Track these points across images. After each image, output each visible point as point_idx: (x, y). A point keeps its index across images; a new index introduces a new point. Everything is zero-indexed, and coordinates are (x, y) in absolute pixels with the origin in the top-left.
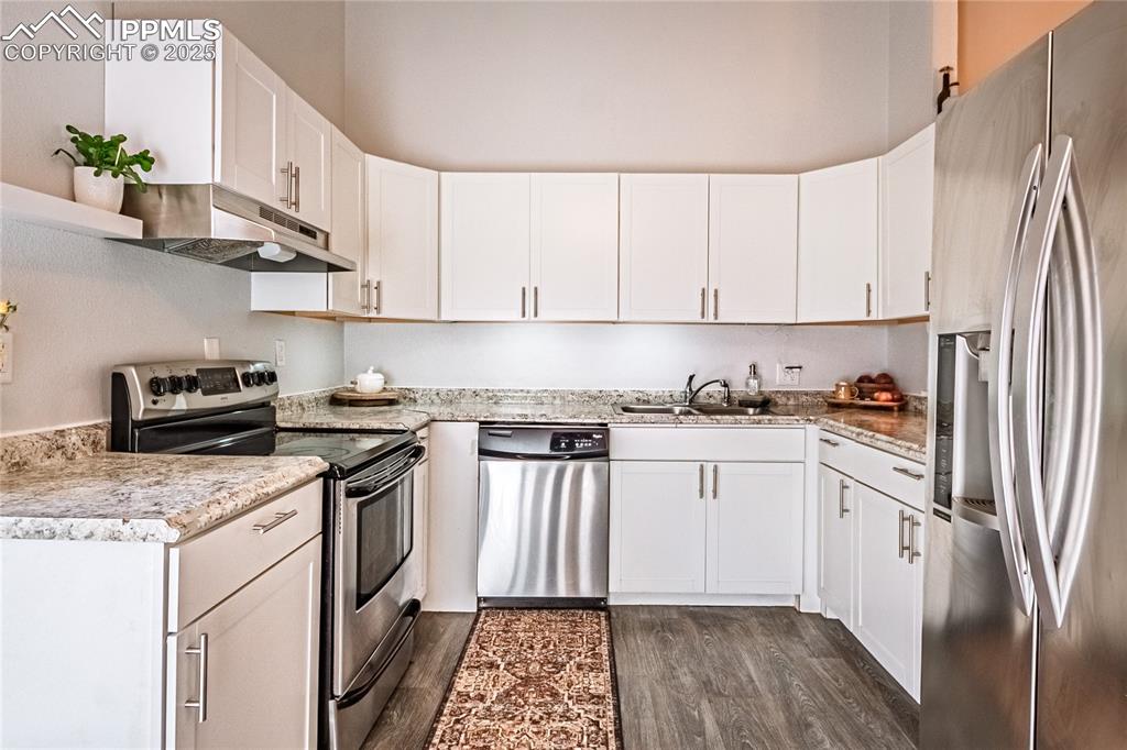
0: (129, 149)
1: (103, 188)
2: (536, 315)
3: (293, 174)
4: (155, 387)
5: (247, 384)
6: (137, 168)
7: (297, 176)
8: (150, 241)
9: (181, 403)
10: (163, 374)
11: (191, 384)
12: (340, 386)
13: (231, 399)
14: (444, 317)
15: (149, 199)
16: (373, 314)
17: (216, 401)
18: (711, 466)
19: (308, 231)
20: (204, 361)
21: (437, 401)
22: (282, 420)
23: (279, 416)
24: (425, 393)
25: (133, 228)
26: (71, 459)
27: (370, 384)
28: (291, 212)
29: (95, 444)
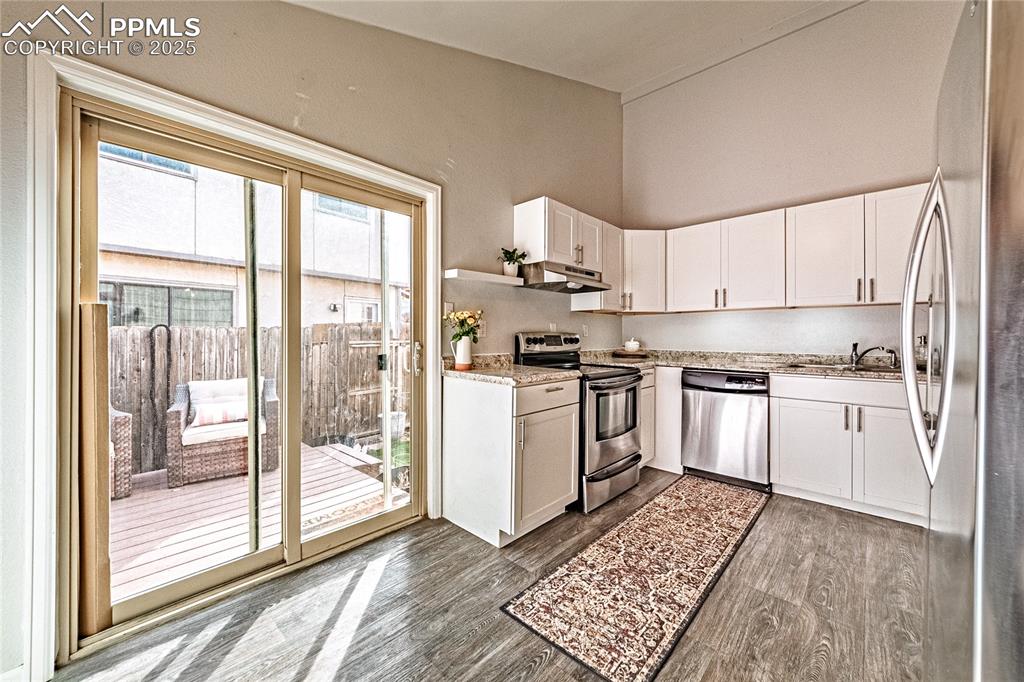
0: (519, 253)
1: (511, 268)
2: (725, 305)
3: (580, 250)
4: (529, 341)
5: (565, 343)
6: (521, 259)
7: (582, 250)
8: (526, 285)
9: (537, 348)
10: (532, 337)
11: (541, 341)
12: (617, 348)
13: (559, 349)
14: (669, 310)
15: (526, 270)
16: (628, 310)
17: (551, 349)
18: (856, 408)
19: (591, 274)
20: (549, 332)
21: (670, 357)
22: (583, 360)
23: (581, 358)
24: (663, 353)
25: (521, 281)
26: (502, 365)
27: (632, 346)
28: (580, 266)
29: (510, 361)
